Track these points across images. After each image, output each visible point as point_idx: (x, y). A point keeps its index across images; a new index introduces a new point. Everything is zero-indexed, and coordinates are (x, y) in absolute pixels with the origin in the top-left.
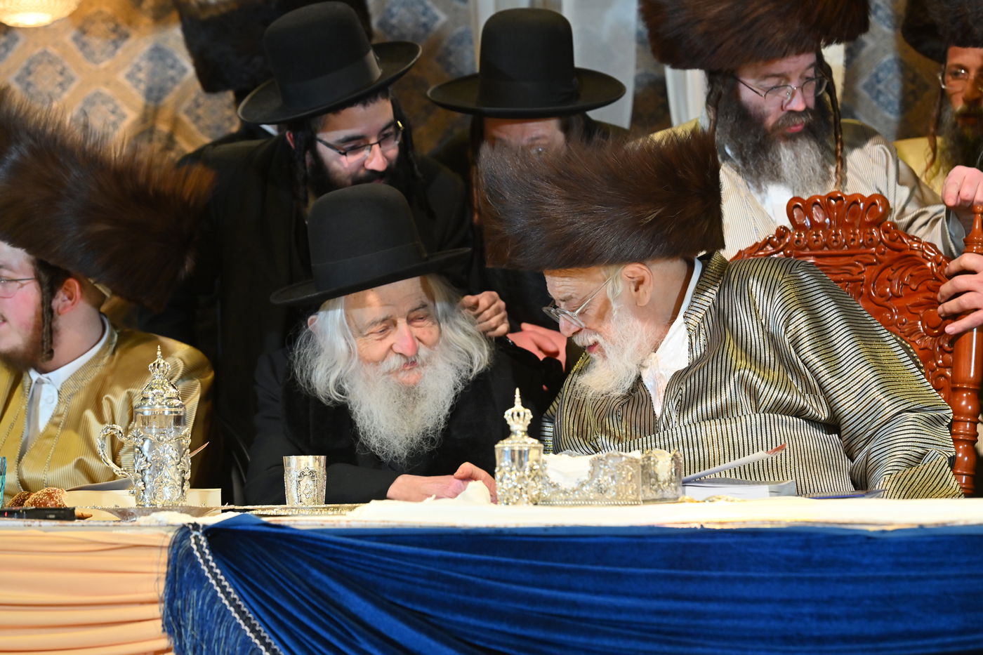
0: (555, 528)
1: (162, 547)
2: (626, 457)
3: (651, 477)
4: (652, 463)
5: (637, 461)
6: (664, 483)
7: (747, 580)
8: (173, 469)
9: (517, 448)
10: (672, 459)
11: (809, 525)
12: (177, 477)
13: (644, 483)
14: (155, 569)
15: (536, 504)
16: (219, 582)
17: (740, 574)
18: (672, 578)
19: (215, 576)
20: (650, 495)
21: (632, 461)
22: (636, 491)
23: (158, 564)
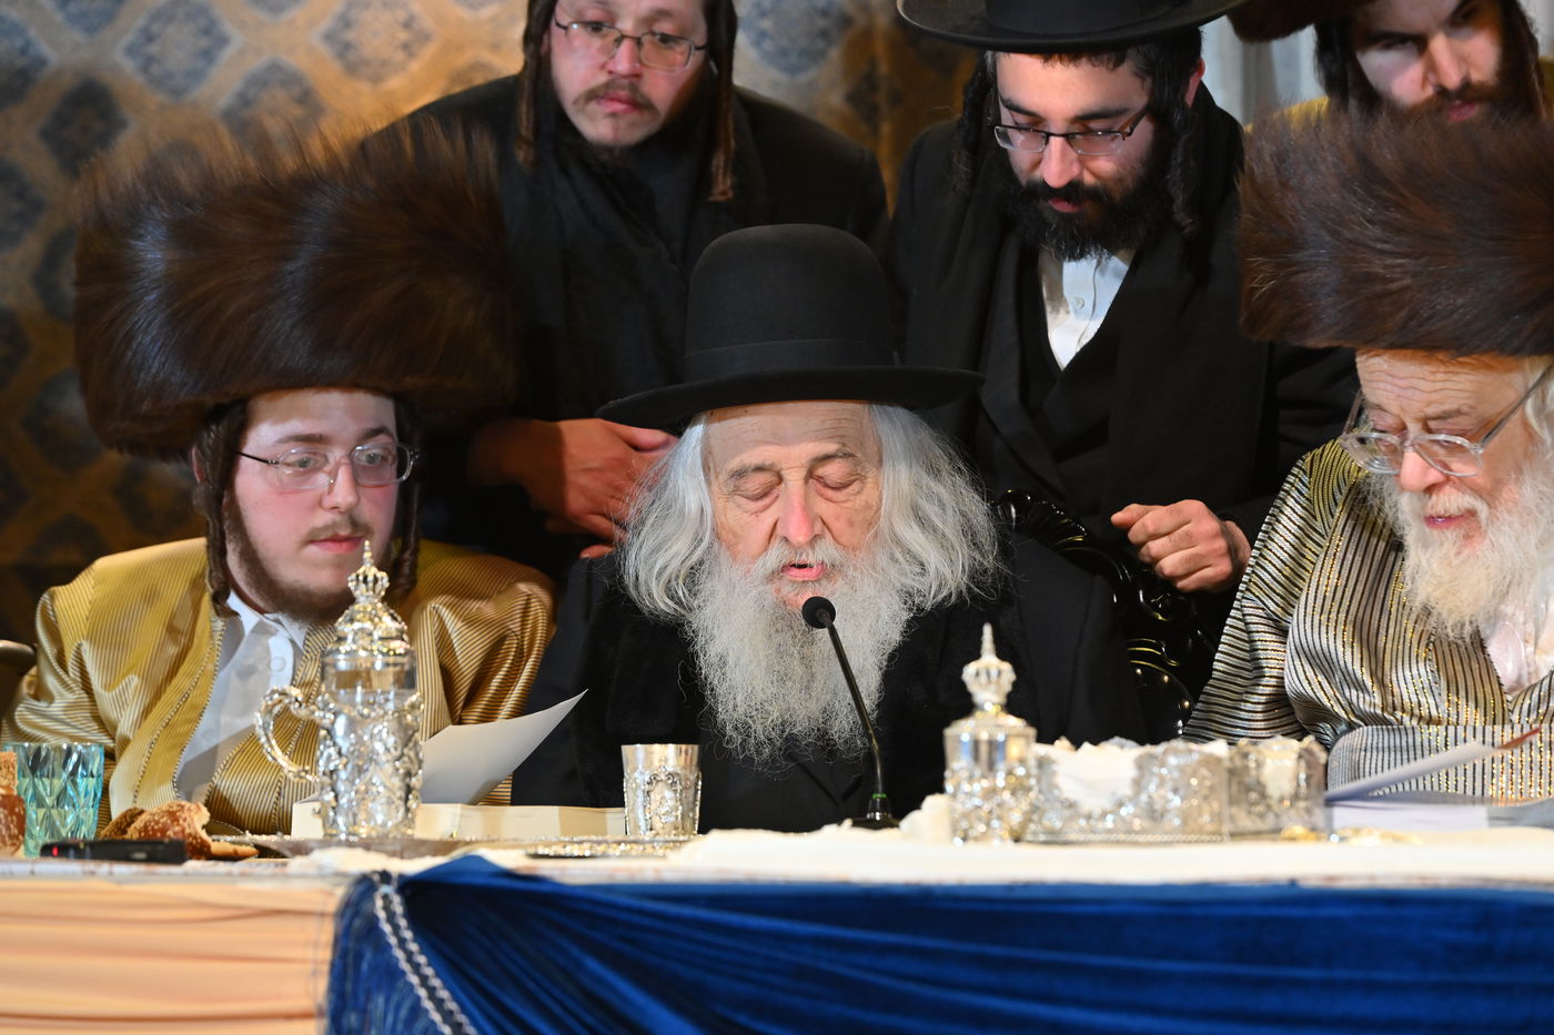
0: (1027, 886)
1: (322, 915)
2: (1199, 752)
3: (1248, 789)
4: (1252, 765)
5: (1218, 760)
6: (1281, 800)
7: (1371, 987)
8: (389, 768)
9: (984, 736)
10: (1300, 757)
11: (1492, 886)
12: (397, 782)
13: (1232, 801)
14: (310, 953)
15: (1017, 840)
16: (424, 980)
17: (1358, 975)
18: (1232, 981)
19: (416, 968)
20: (1246, 822)
21: (1212, 762)
22: (1217, 817)
23: (316, 945)
